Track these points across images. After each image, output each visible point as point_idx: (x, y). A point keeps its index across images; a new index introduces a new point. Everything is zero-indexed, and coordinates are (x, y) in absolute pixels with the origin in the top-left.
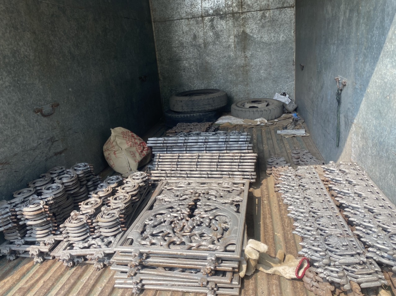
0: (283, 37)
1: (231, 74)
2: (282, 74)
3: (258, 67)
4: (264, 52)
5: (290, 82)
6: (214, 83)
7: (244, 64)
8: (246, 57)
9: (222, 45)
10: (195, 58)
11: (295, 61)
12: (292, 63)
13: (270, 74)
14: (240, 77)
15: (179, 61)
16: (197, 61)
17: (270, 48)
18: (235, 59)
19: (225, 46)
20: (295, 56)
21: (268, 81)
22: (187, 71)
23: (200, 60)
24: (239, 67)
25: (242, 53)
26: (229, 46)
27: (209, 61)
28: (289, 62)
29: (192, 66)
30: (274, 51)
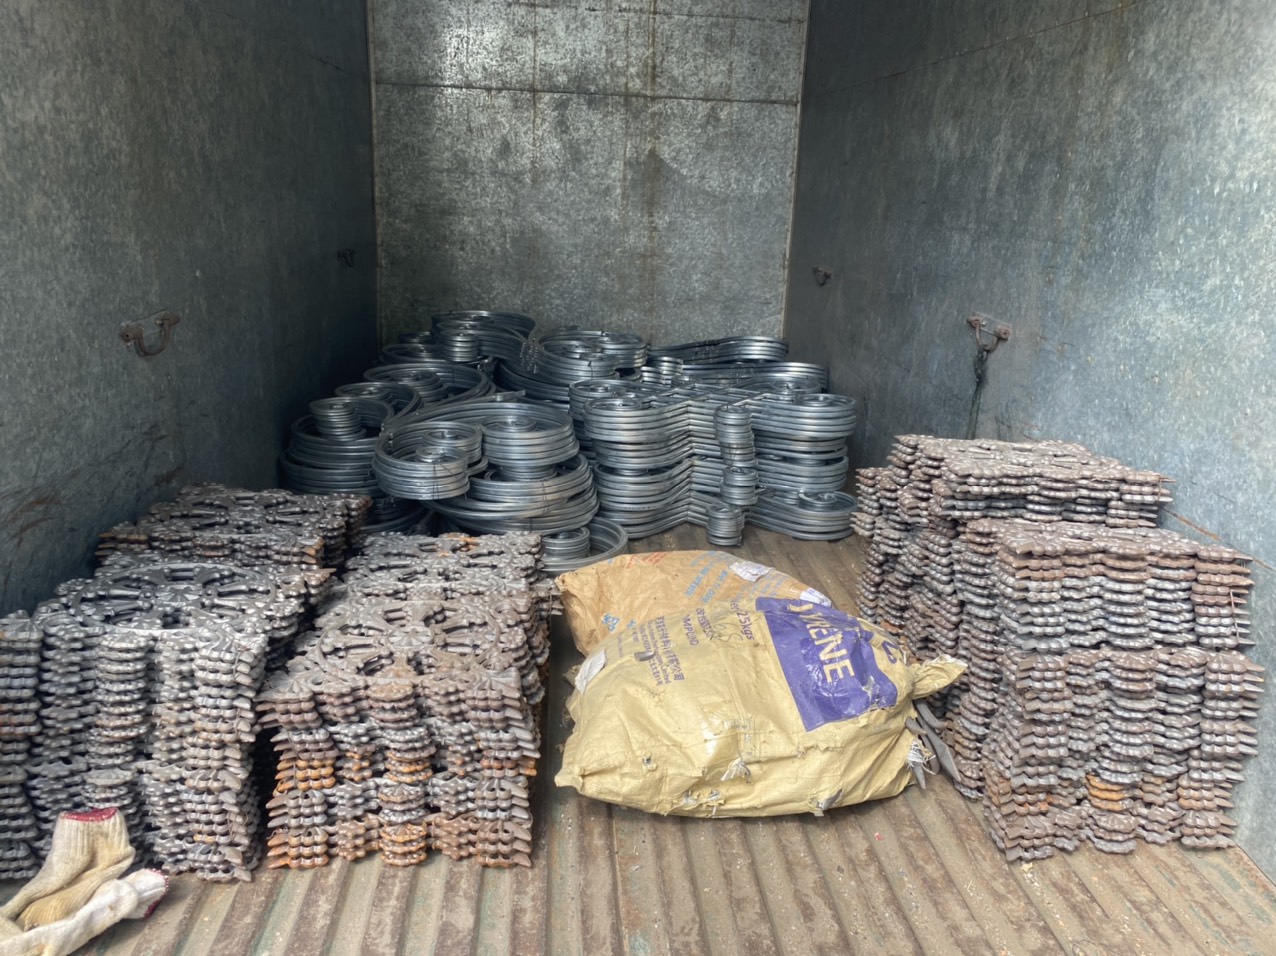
0: (761, 185)
1: (607, 275)
2: (749, 290)
3: (685, 262)
4: (706, 221)
5: (771, 315)
6: (553, 294)
7: (646, 250)
8: (655, 229)
9: (586, 185)
10: (500, 212)
11: (787, 256)
12: (779, 261)
13: (717, 286)
14: (631, 286)
15: (451, 214)
16: (505, 222)
17: (723, 213)
18: (621, 230)
19: (595, 188)
20: (788, 241)
21: (711, 307)
22: (472, 248)
23: (515, 219)
24: (632, 255)
25: (642, 216)
26: (608, 191)
27: (544, 228)
28: (773, 257)
29: (489, 236)
30: (735, 222)
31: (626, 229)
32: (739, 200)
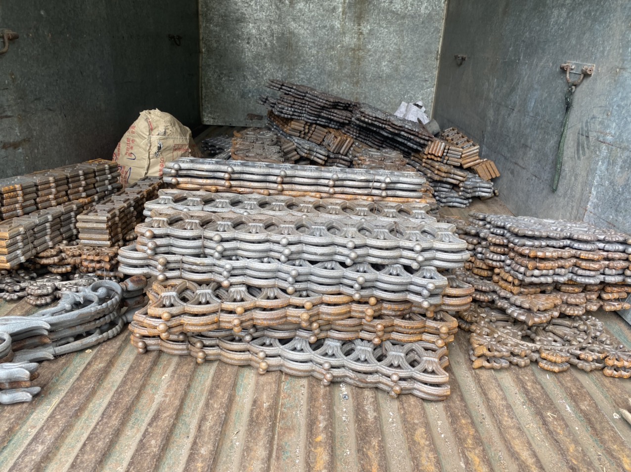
0: (426, 8)
1: (332, 60)
2: (416, 72)
3: (378, 54)
4: (392, 29)
5: (428, 88)
6: (300, 72)
7: (355, 46)
8: (361, 33)
9: (321, 5)
10: (271, 21)
11: (440, 52)
12: (434, 55)
13: (396, 69)
14: (345, 68)
15: (242, 22)
16: (273, 28)
17: (402, 24)
18: (341, 34)
19: (327, 7)
20: (441, 43)
21: (393, 82)
22: (254, 43)
23: (279, 26)
24: (347, 49)
25: (354, 26)
26: (334, 9)
27: (296, 31)
28: (431, 52)
29: (264, 36)
30: (409, 30)
31: (344, 33)
32: (413, 17)
